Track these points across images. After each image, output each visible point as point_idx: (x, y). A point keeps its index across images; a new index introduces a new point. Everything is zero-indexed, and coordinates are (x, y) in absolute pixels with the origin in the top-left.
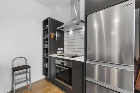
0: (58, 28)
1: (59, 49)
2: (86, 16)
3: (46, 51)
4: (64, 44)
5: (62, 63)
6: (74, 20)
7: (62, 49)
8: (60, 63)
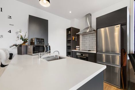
0: (77, 34)
1: (77, 47)
2: (97, 29)
3: (68, 48)
4: (80, 43)
5: (81, 55)
6: (87, 28)
7: (79, 47)
8: (80, 55)
